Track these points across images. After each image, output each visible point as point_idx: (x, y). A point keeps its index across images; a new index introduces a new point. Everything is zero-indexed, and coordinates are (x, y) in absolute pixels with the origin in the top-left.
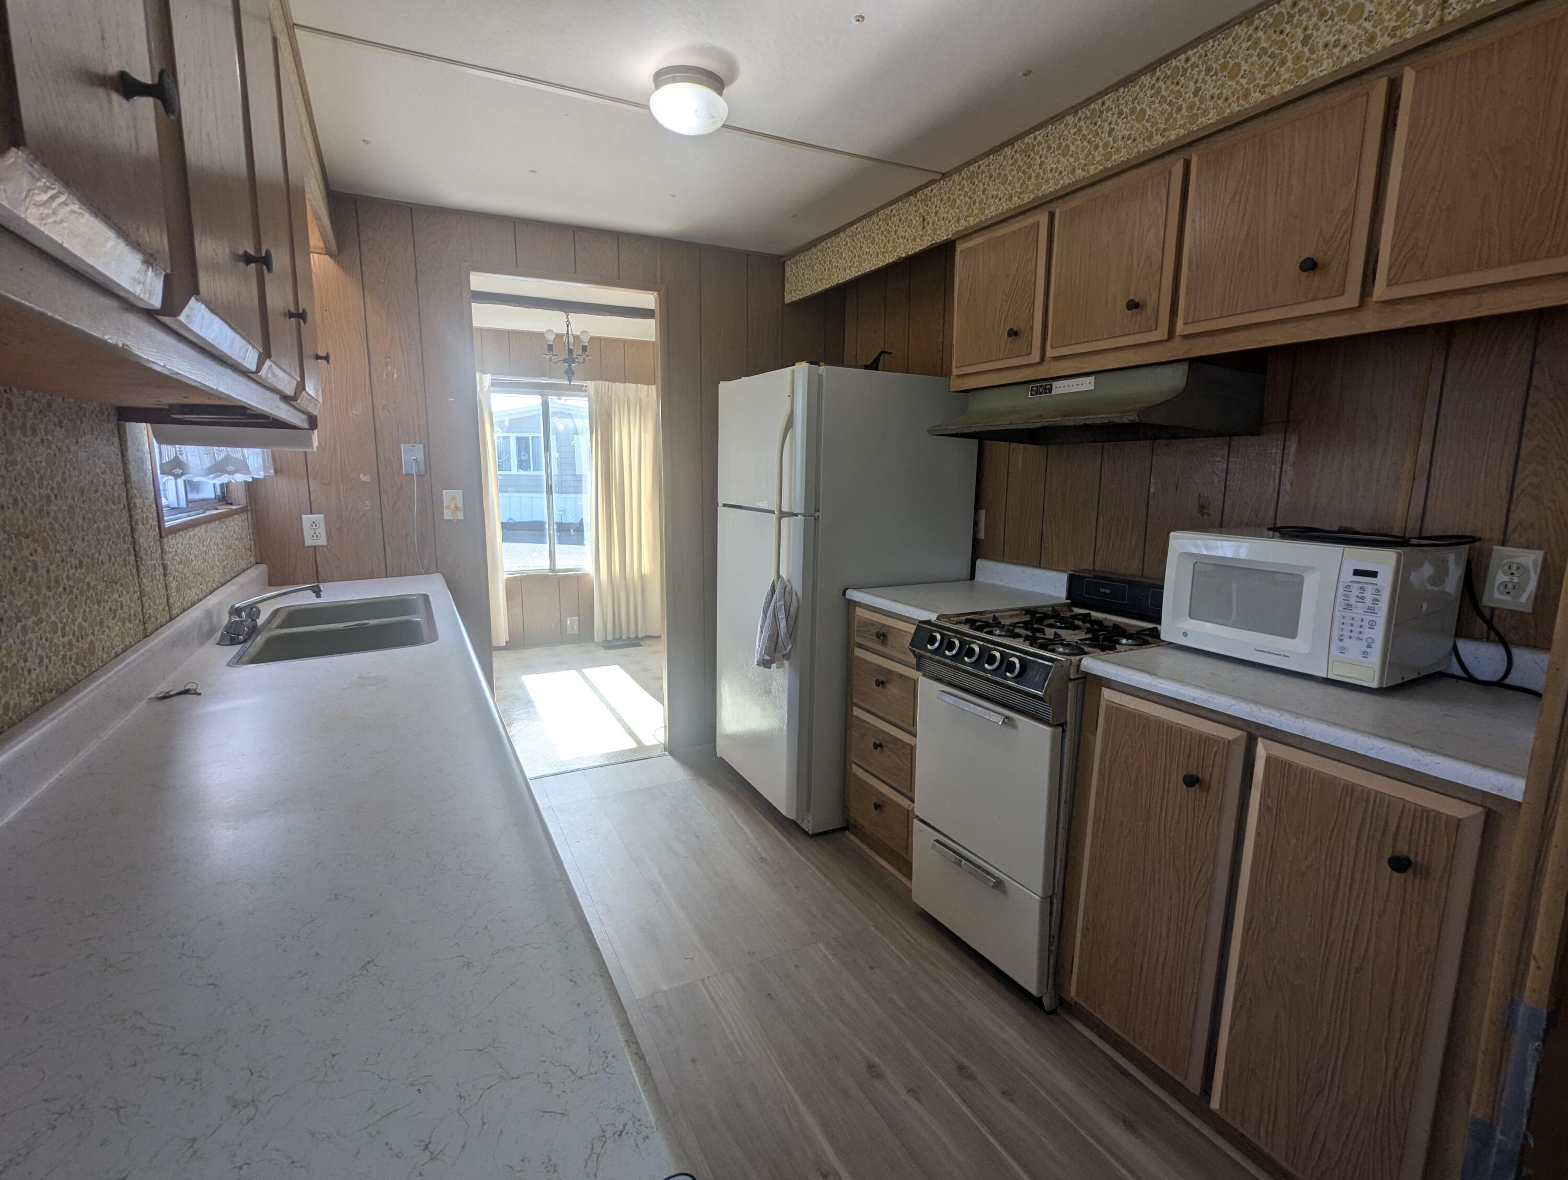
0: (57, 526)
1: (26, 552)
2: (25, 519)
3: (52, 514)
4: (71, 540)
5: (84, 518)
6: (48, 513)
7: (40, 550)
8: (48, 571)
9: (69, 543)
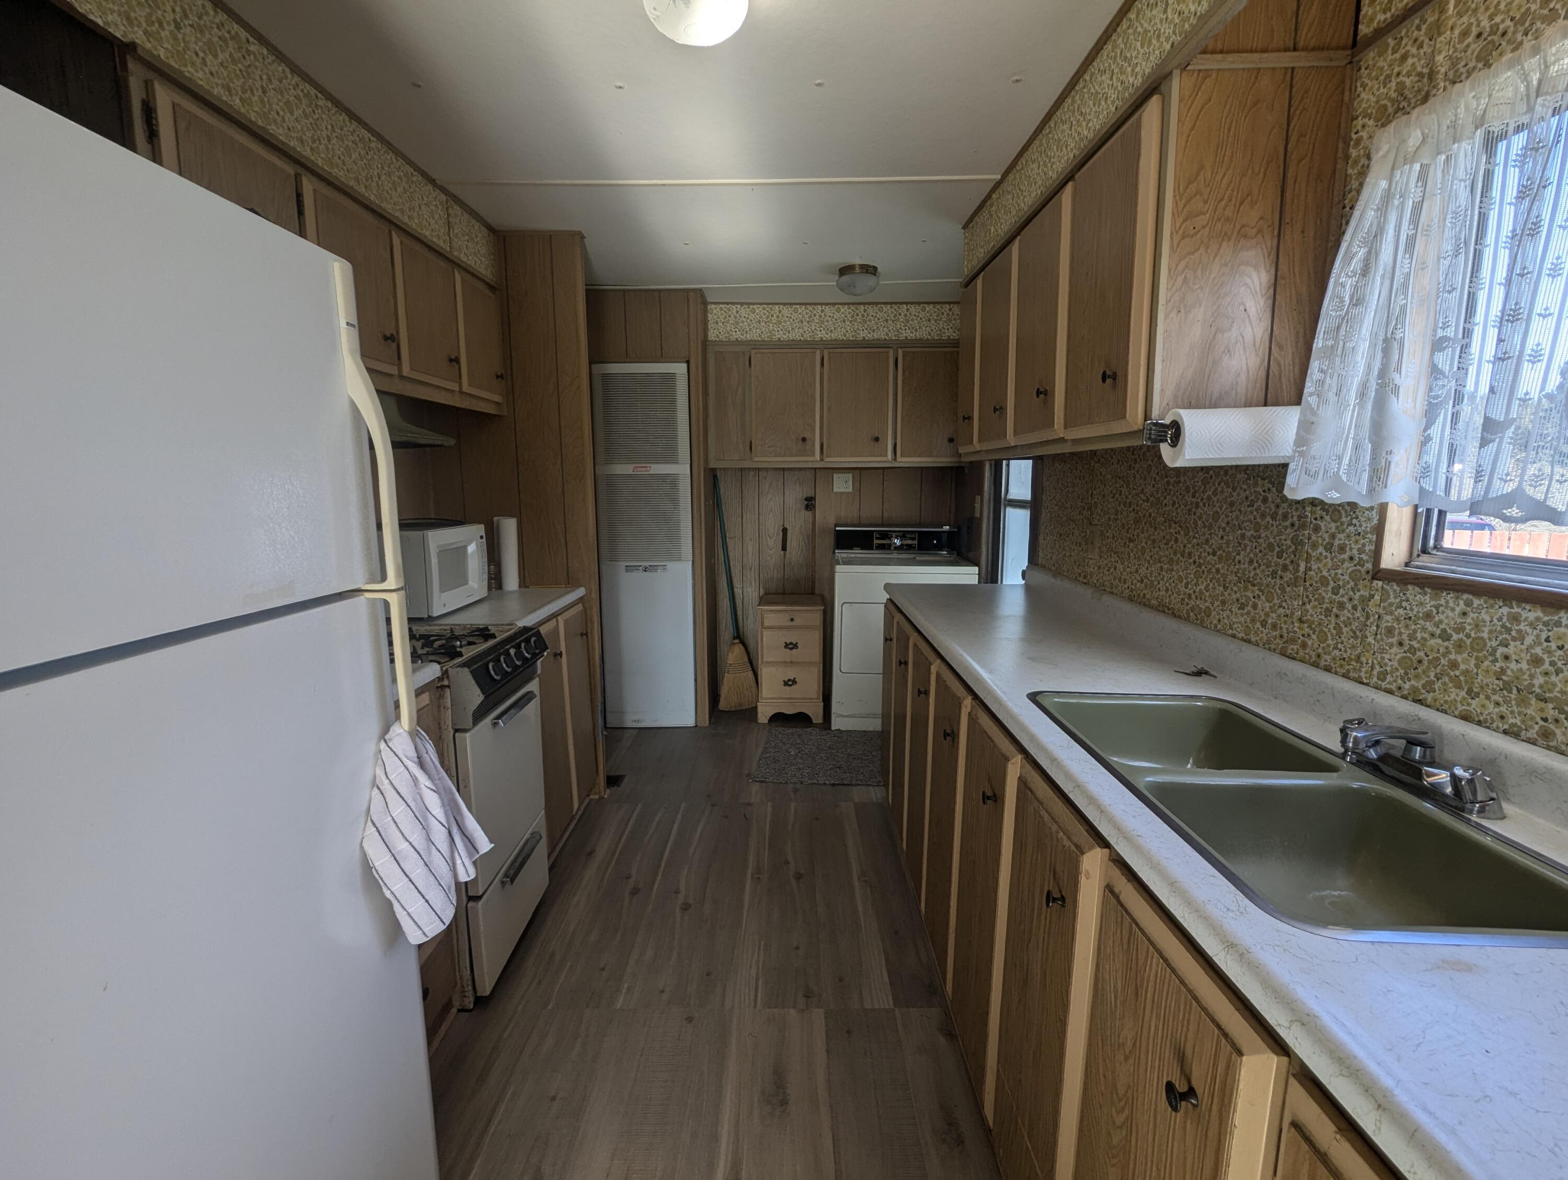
0: (1199, 523)
1: (1172, 531)
2: (1177, 513)
3: (1198, 514)
4: (1210, 534)
5: (1228, 523)
6: (1195, 514)
7: (1182, 532)
8: (1185, 546)
9: (1207, 536)
